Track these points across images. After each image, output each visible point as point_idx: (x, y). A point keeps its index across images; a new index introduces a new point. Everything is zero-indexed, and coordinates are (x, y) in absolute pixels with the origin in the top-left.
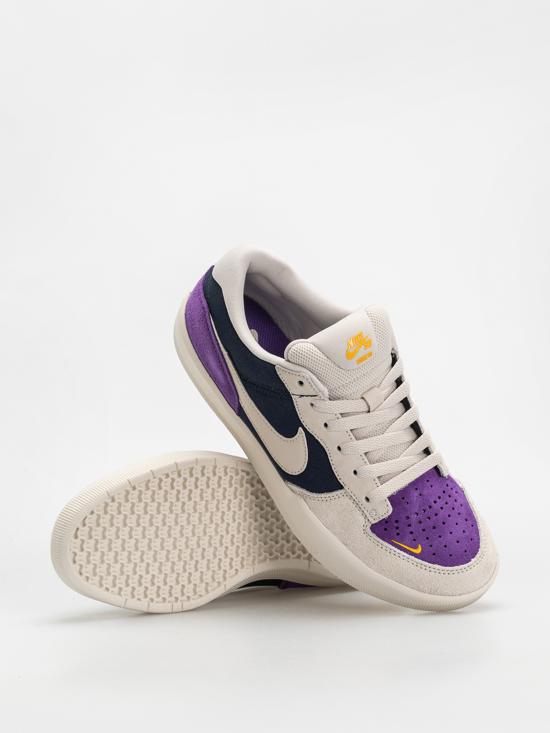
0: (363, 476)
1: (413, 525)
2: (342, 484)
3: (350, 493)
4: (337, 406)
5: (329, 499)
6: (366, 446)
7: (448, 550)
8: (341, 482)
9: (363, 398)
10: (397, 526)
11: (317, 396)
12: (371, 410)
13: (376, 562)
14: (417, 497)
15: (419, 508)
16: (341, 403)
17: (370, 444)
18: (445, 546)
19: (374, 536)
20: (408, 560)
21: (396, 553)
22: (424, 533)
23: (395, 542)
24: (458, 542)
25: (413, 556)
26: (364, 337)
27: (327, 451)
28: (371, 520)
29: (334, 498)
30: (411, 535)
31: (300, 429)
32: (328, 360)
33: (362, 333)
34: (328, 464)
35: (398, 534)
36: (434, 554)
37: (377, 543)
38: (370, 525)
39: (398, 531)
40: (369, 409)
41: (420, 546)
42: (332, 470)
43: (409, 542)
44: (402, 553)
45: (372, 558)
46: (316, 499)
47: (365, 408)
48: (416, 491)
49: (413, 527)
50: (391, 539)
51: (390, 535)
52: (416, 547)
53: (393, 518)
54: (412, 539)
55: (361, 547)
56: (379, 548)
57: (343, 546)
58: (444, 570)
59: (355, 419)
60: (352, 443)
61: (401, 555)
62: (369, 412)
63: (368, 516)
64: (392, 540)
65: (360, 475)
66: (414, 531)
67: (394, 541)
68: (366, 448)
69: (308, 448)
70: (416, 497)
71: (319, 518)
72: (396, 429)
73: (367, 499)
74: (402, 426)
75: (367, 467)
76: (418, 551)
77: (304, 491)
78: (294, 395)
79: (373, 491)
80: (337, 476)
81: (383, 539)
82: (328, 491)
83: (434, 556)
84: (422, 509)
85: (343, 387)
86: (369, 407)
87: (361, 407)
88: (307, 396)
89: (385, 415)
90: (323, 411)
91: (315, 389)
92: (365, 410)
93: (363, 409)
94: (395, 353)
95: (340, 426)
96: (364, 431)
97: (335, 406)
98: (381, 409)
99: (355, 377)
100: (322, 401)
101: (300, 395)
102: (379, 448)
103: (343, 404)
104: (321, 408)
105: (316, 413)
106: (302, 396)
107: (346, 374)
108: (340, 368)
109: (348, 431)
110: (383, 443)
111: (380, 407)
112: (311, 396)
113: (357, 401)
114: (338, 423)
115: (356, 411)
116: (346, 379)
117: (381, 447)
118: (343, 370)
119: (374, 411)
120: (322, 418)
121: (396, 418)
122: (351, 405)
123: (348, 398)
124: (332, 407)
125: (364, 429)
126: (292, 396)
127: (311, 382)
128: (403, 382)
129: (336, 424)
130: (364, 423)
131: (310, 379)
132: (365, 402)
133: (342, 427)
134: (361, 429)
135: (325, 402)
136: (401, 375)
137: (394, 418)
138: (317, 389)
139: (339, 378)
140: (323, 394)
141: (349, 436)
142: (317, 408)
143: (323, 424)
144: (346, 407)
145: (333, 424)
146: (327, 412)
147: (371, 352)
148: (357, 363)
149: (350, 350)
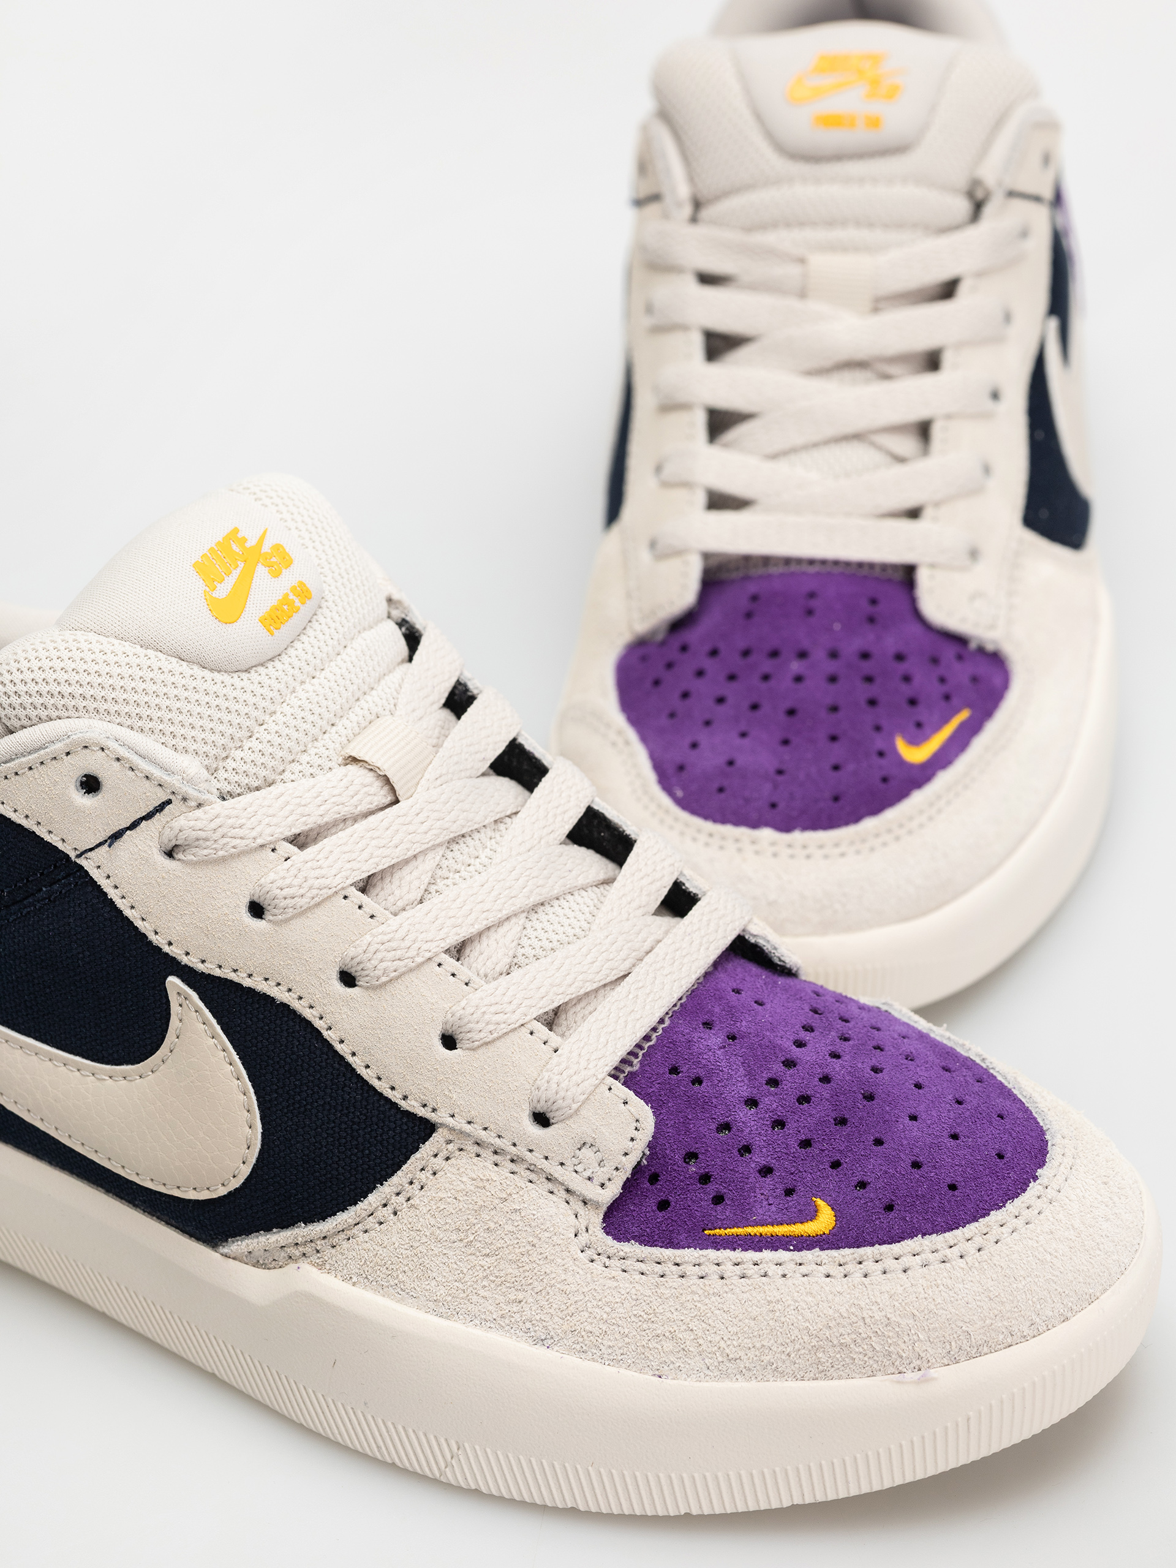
0: (482, 1035)
1: (758, 1142)
2: (421, 1112)
3: (468, 1128)
4: (262, 811)
5: (401, 1199)
7: (932, 1174)
8: (412, 1106)
9: (352, 759)
10: (702, 1171)
11: (169, 802)
12: (401, 793)
13: (688, 1343)
14: (725, 1047)
15: (749, 1081)
16: (272, 796)
17: (454, 912)
18: (916, 1165)
19: (632, 1248)
20: (803, 1269)
21: (745, 1266)
22: (814, 1150)
23: (722, 1232)
24: (955, 1137)
25: (814, 1248)
26: (252, 542)
27: (308, 1014)
28: (592, 1191)
29: (416, 1186)
30: (768, 1180)
31: (174, 983)
32: (151, 652)
33: (237, 531)
34: (336, 1065)
35: (718, 1199)
36: (889, 1208)
37: (659, 1269)
38: (596, 1219)
39: (712, 1188)
40: (393, 790)
41: (820, 1202)
42: (359, 1077)
43: (773, 1208)
44: (767, 1255)
45: (667, 1334)
46: (355, 1230)
47: (374, 789)
48: (712, 1031)
49: (764, 1150)
50: (704, 1230)
51: (691, 1216)
52: (811, 1215)
53: (673, 1151)
54: (780, 1191)
55: (605, 1316)
56: (673, 1281)
57: (540, 1351)
58: (955, 1245)
60: (382, 928)
61: (767, 1263)
62: (397, 801)
63: (577, 1183)
64: (706, 1232)
65: (469, 1035)
66: (774, 1161)
67: (717, 1231)
68: (445, 933)
69: (234, 1047)
70: (721, 1048)
71: (402, 1292)
72: (527, 846)
73: (542, 1119)
75: (479, 994)
76: (825, 1220)
77: (301, 1232)
78: (89, 854)
79: (547, 1071)
80: (388, 1093)
81: (671, 1244)
82: (383, 1173)
83: (892, 1215)
84: (762, 1077)
85: (254, 738)
86: (387, 781)
87: (359, 791)
88: (134, 826)
89: (463, 801)
90: (221, 853)
91: (152, 775)
92: (376, 798)
93: (369, 798)
94: (403, 616)
95: (310, 882)
96: (408, 878)
97: (253, 814)
98: (439, 782)
99: (284, 691)
100: (199, 813)
101: (106, 841)
102: (493, 917)
103: (281, 798)
104: (208, 843)
105: (200, 879)
106: (117, 836)
107: (242, 684)
108: (212, 670)
109: (347, 894)
110: (501, 896)
111: (427, 776)
112: (149, 816)
113: (329, 775)
114: (296, 872)
115: (345, 811)
116: (251, 703)
117: (500, 911)
118: (226, 675)
119: (409, 794)
120: (229, 890)
121: (508, 813)
122: (315, 795)
123: (293, 777)
124: (243, 821)
125: (406, 870)
126: (82, 862)
127: (123, 752)
128: (478, 694)
129: (288, 881)
130: (395, 841)
131: (112, 744)
132: (367, 771)
133: (317, 883)
134: (397, 876)
135: (212, 811)
136: (462, 677)
137: (502, 815)
138: (156, 773)
139: (223, 708)
140: (190, 781)
141: (360, 907)
142: (194, 850)
143: (244, 911)
144: (300, 805)
145: (278, 885)
146: (234, 847)
147: (302, 584)
148: (265, 630)
149: (217, 593)
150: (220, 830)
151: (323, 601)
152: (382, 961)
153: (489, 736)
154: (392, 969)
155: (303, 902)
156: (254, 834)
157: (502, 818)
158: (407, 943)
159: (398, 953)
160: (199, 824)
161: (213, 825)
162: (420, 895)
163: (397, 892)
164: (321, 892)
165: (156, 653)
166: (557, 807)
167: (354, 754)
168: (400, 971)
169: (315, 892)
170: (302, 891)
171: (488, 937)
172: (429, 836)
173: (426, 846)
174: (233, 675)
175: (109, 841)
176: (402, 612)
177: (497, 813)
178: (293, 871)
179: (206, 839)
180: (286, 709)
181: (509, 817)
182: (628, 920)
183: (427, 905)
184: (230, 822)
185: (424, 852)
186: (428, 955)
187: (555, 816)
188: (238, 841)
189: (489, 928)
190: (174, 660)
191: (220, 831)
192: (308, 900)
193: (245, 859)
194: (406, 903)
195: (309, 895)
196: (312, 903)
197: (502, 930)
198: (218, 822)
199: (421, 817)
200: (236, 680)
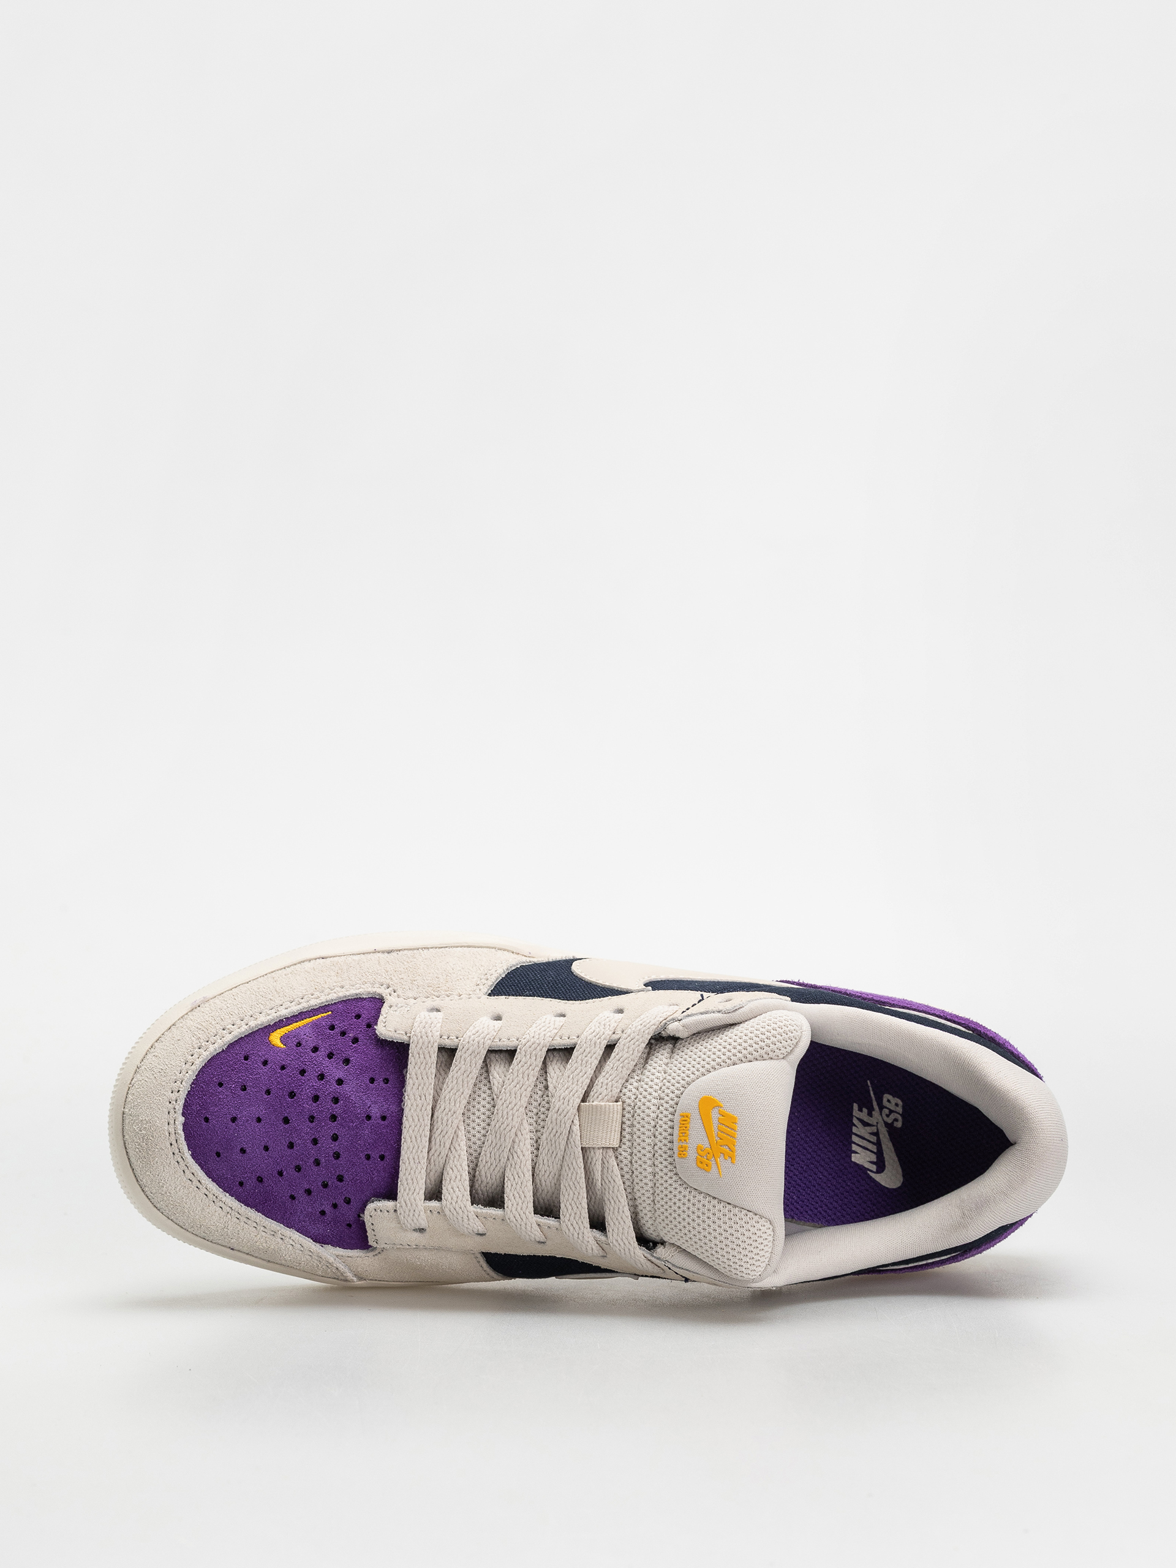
1: (327, 1062)
7: (233, 1086)
10: (346, 1036)
15: (347, 1094)
22: (297, 1071)
25: (274, 1024)
30: (312, 1046)
35: (332, 1028)
38: (386, 999)
39: (338, 1031)
41: (282, 1046)
43: (304, 1034)
44: (295, 1011)
49: (321, 1059)
50: (332, 1013)
51: (341, 1016)
54: (303, 1043)
61: (293, 1007)
66: (314, 1056)
67: (325, 1014)
76: (275, 1038)
83: (242, 1055)
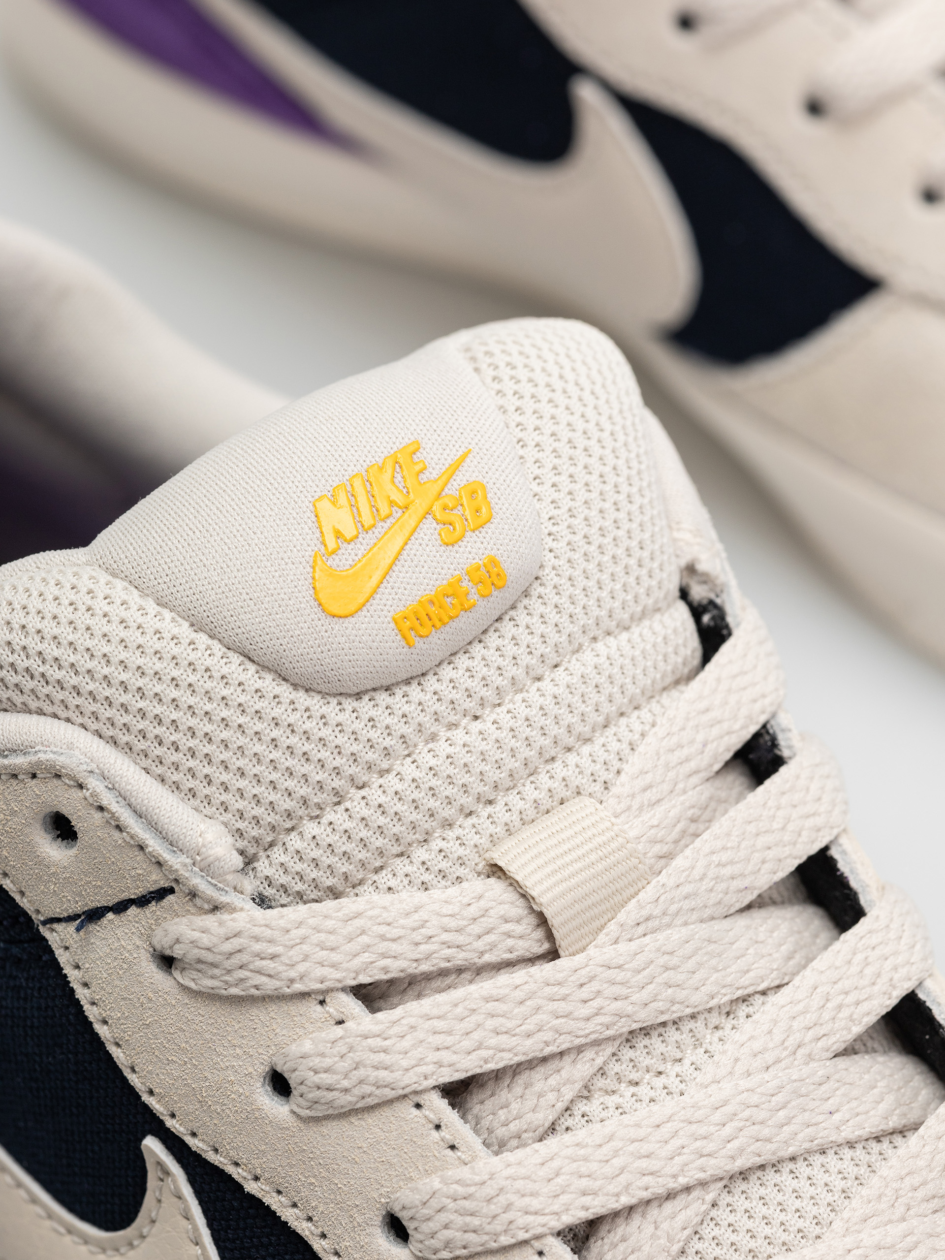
4: (316, 938)
6: (559, 1180)
9: (496, 870)
11: (171, 891)
12: (562, 943)
16: (340, 914)
17: (594, 1166)
26: (433, 473)
31: (154, 1147)
32: (202, 639)
33: (414, 449)
40: (550, 936)
47: (519, 929)
59: (459, 1010)
60: (464, 1173)
62: (553, 954)
68: (564, 1198)
72: (769, 1057)
74: (810, 1034)
78: (55, 926)
85: (342, 807)
86: (542, 921)
87: (493, 929)
88: (121, 907)
89: (674, 968)
90: (234, 991)
91: (147, 846)
92: (521, 943)
93: (510, 942)
94: (712, 596)
95: (362, 1072)
96: (538, 1086)
97: (298, 941)
98: (641, 930)
99: (413, 738)
100: (210, 921)
101: (79, 916)
102: (659, 1186)
103: (356, 920)
104: (216, 972)
105: (201, 1018)
106: (94, 915)
107: (341, 718)
108: (295, 686)
109: (422, 1103)
110: (685, 1150)
111: (621, 916)
112: (142, 901)
113: (453, 891)
114: (344, 1050)
115: (460, 958)
116: (347, 751)
117: (675, 1176)
118: (318, 697)
119: (580, 945)
120: (240, 1047)
121: (761, 987)
122: (416, 924)
123: (392, 883)
124: (279, 949)
125: (538, 1074)
126: (44, 931)
127: (108, 799)
128: (790, 758)
129: (328, 1062)
130: (529, 1026)
131: (95, 784)
132: (517, 896)
133: (374, 1075)
134: (521, 1080)
135: (230, 923)
136: (773, 722)
137: (750, 990)
138: (154, 845)
139: (299, 752)
140: (207, 869)
141: (438, 1127)
142: (195, 975)
143: (259, 1084)
144: (383, 938)
145: (311, 1064)
146: (257, 987)
147: (494, 562)
148: (399, 637)
149: (337, 558)
150: (238, 956)
151: (536, 584)
152: (446, 1227)
153: (769, 848)
154: (459, 1244)
155: (345, 1100)
156: (293, 974)
157: (749, 996)
158: (493, 1208)
159: (476, 1222)
160: (206, 940)
161: (227, 947)
162: (551, 1118)
163: (515, 1106)
164: (378, 1092)
165: (210, 642)
166: (847, 993)
167: (500, 863)
168: (471, 1250)
169: (367, 1089)
170: (346, 1084)
171: (643, 1215)
172: (591, 1026)
173: (583, 1041)
174: (331, 699)
175: (83, 917)
176: (711, 590)
177: (738, 989)
178: (341, 1048)
179: (214, 965)
180: (409, 770)
181: (764, 993)
182: (903, 1219)
183: (552, 1142)
184: (257, 947)
185: (580, 1049)
186: (522, 1236)
187: (840, 1007)
188: (264, 979)
189: (648, 1202)
190: (236, 659)
191: (236, 960)
192: (354, 1099)
193: (273, 1007)
194: (525, 1127)
195: (357, 1091)
196: (359, 1105)
197: (669, 1207)
198: (235, 943)
199: (584, 993)
200: (331, 709)
